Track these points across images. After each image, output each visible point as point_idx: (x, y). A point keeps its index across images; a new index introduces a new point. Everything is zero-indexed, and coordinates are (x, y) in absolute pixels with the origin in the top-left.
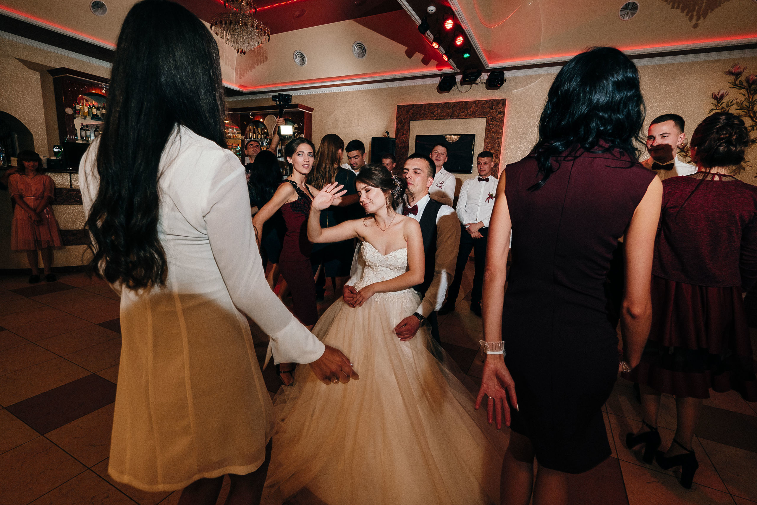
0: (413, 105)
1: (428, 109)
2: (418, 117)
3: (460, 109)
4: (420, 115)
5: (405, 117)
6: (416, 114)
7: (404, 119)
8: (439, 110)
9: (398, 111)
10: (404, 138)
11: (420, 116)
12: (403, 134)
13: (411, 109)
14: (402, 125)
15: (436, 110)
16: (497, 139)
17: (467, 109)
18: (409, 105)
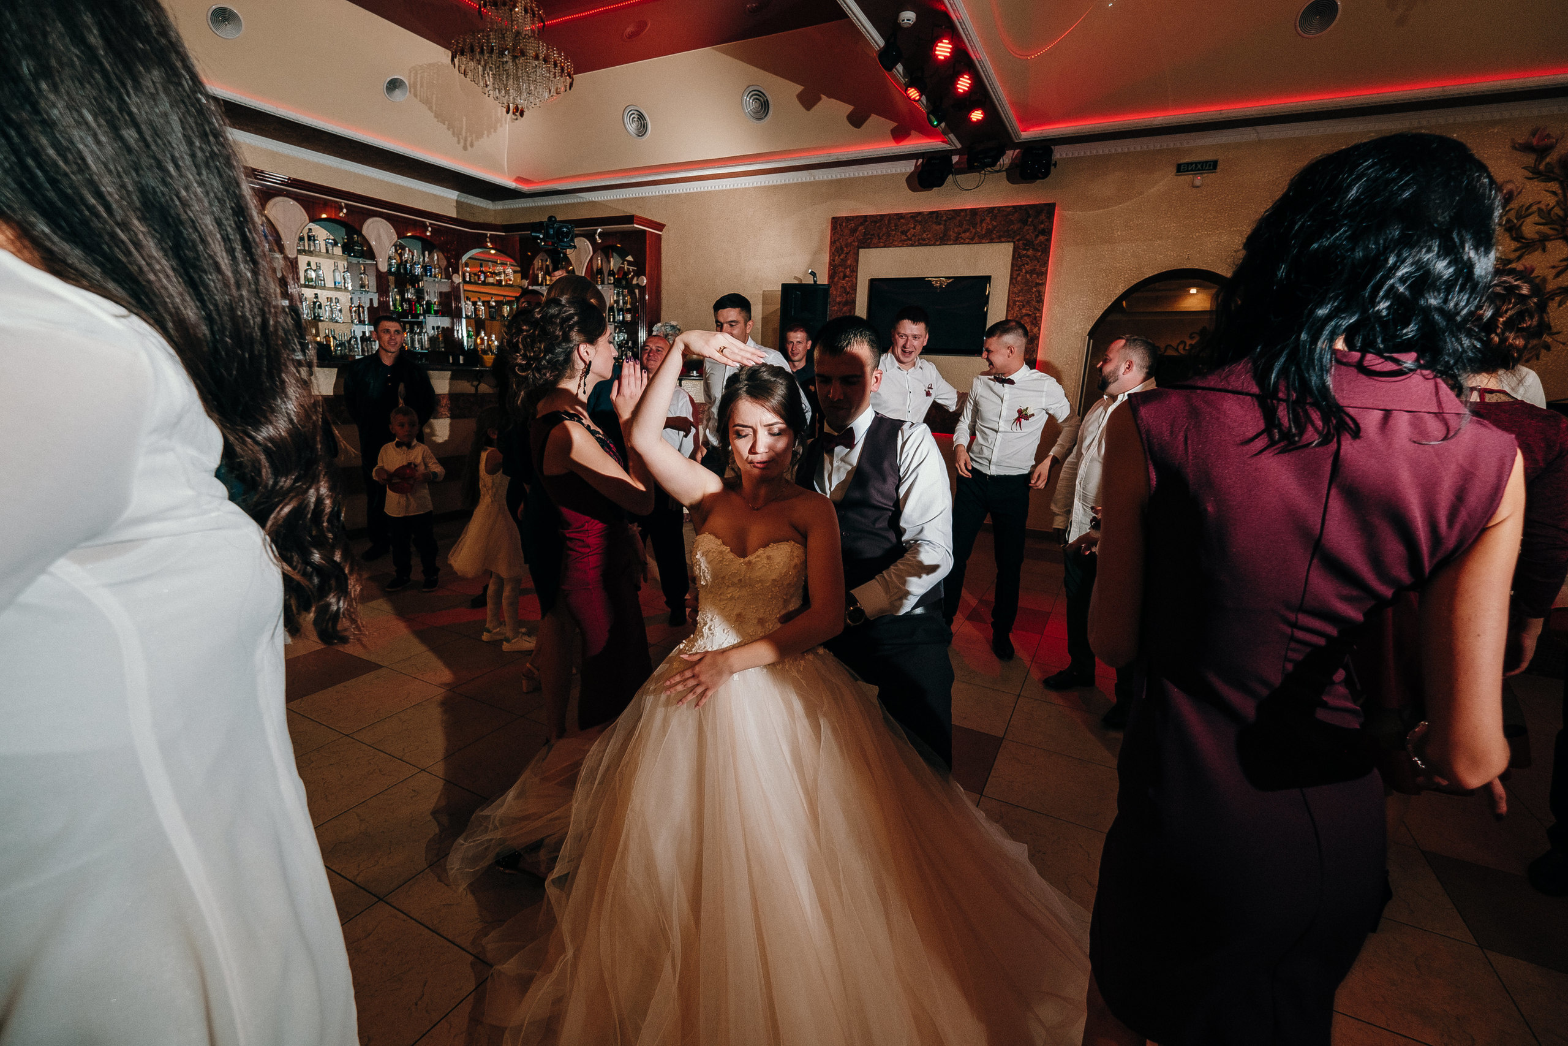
0: (866, 216)
1: (896, 225)
2: (875, 241)
3: (960, 225)
4: (879, 236)
5: (849, 241)
6: (872, 235)
7: (846, 245)
8: (919, 227)
9: (833, 228)
10: (847, 284)
11: (879, 239)
12: (845, 277)
13: (862, 224)
14: (840, 257)
15: (912, 226)
16: (1035, 287)
17: (974, 226)
18: (857, 217)
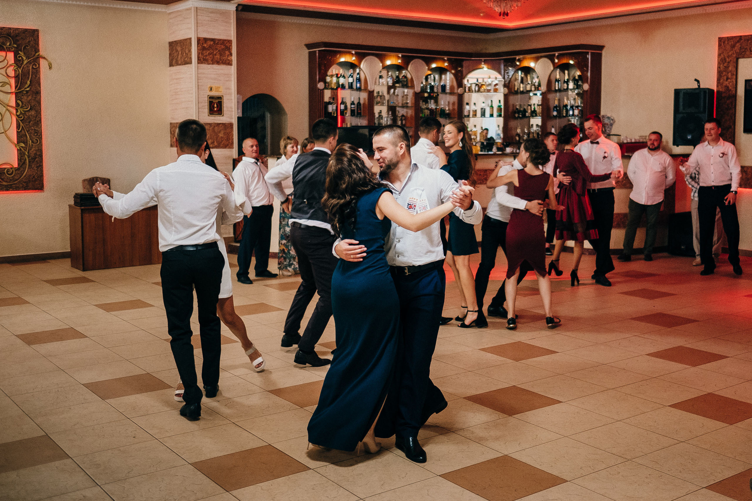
0: (741, 36)
2: (748, 53)
5: (730, 54)
6: (746, 49)
7: (728, 57)
9: (720, 45)
10: (729, 84)
12: (727, 79)
13: (738, 42)
14: (725, 65)
18: (735, 37)
